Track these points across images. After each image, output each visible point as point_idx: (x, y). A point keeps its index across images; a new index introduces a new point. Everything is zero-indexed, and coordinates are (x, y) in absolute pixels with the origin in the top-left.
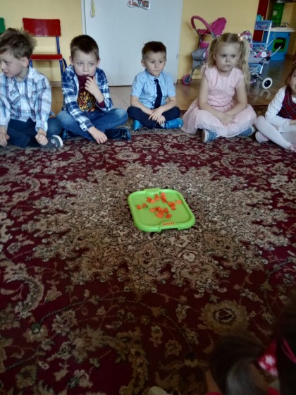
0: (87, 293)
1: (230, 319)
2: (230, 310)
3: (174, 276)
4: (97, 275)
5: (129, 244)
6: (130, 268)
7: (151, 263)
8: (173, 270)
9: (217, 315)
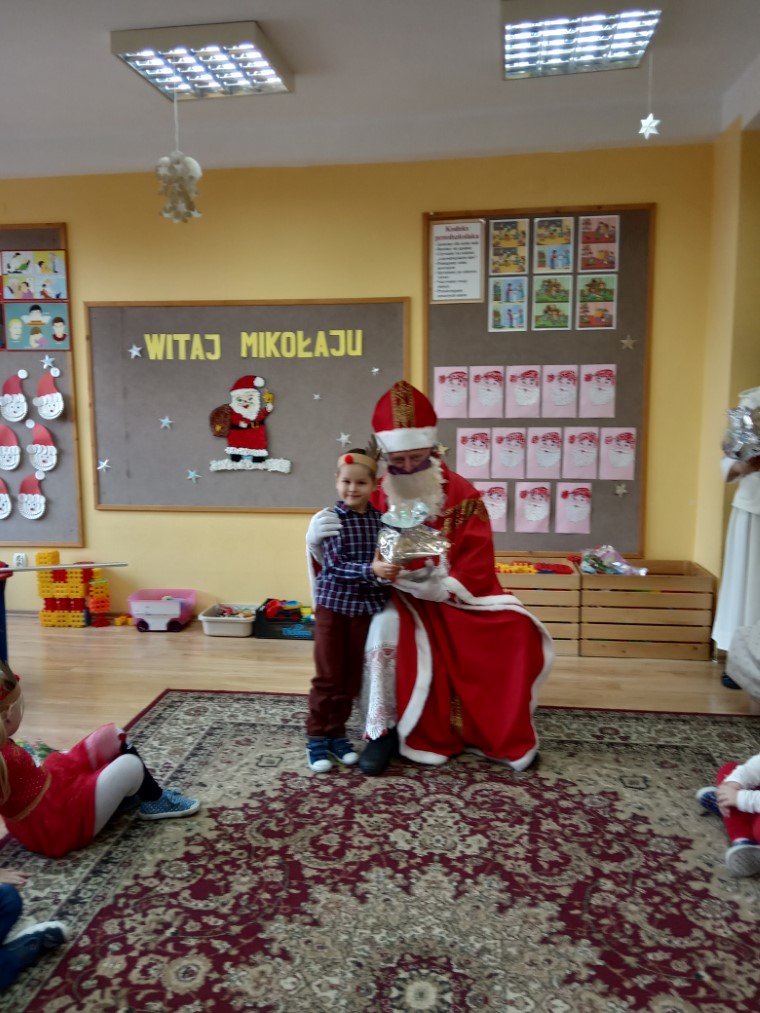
0: (294, 891)
1: (181, 975)
2: (190, 981)
3: (268, 957)
4: (315, 902)
5: (351, 938)
6: (308, 927)
7: (303, 945)
8: (278, 960)
9: (194, 969)
